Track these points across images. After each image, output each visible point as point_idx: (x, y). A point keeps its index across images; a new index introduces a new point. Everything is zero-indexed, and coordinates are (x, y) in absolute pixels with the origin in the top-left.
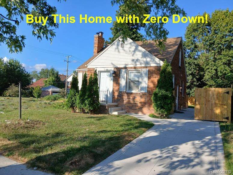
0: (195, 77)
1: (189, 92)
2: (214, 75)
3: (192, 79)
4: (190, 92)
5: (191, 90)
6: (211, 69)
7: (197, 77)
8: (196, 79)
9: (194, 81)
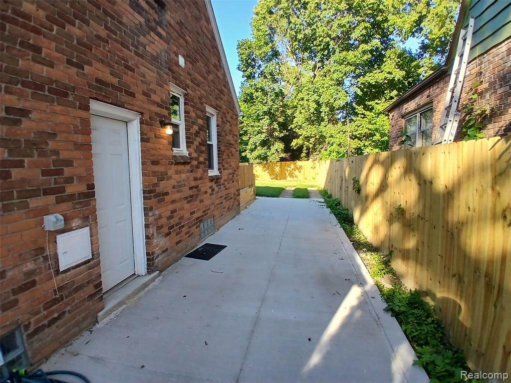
0: (276, 120)
1: (266, 153)
2: (313, 113)
3: (270, 124)
4: (268, 154)
5: (269, 148)
6: (308, 100)
7: (281, 120)
8: (279, 123)
9: (274, 130)
